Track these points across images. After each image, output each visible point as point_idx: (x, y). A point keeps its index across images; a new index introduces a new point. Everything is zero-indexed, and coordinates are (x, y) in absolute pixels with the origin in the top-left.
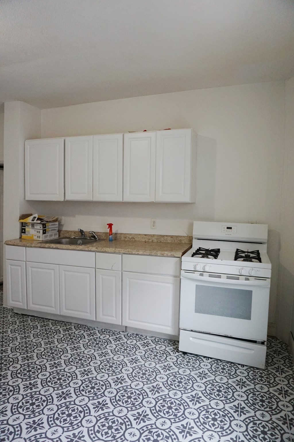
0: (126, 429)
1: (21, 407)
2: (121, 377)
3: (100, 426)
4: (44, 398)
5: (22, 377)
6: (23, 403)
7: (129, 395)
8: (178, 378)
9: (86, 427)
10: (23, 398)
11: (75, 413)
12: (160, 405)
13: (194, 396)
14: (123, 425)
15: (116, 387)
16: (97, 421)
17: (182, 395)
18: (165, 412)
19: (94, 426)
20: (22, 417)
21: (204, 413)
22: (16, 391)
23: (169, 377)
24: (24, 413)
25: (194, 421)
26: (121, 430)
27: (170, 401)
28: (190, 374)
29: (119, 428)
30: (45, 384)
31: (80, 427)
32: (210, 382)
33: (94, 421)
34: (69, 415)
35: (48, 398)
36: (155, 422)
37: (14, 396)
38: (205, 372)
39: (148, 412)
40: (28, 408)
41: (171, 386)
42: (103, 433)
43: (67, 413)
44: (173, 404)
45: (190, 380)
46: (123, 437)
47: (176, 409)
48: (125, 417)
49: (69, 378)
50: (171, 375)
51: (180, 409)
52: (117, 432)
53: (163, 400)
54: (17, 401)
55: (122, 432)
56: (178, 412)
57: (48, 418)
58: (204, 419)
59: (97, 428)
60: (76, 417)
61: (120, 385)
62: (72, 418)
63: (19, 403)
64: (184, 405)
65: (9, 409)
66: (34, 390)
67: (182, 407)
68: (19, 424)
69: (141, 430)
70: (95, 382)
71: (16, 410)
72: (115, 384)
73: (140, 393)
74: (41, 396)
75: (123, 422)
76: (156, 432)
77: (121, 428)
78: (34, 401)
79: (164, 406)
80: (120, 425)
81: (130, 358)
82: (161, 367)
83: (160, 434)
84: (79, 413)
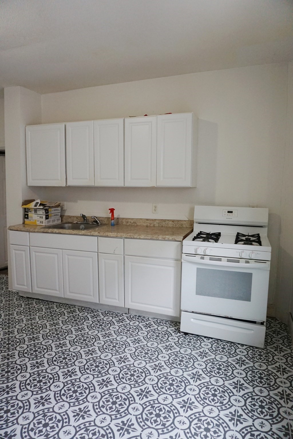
0: (130, 404)
1: (29, 384)
2: (124, 356)
3: (104, 401)
4: (50, 376)
5: (29, 357)
6: (30, 381)
7: (132, 373)
8: (179, 357)
9: (91, 403)
10: (31, 376)
11: (81, 390)
12: (162, 383)
13: (195, 373)
14: (126, 401)
15: (120, 366)
16: (102, 397)
17: (183, 373)
18: (167, 389)
19: (99, 402)
20: (30, 393)
21: (204, 389)
22: (23, 369)
23: (170, 356)
24: (31, 389)
25: (195, 397)
26: (124, 405)
27: (172, 378)
28: (191, 353)
29: (123, 403)
30: (51, 363)
31: (86, 402)
32: (210, 361)
33: (99, 396)
34: (75, 392)
35: (55, 376)
36: (157, 398)
37: (22, 374)
38: (205, 351)
39: (151, 389)
40: (35, 385)
41: (172, 364)
42: (108, 408)
43: (73, 389)
44: (175, 381)
45: (191, 359)
46: (126, 411)
47: (177, 386)
48: (129, 394)
49: (74, 358)
50: (172, 354)
51: (181, 386)
52: (120, 407)
53: (164, 378)
54: (25, 379)
55: (126, 407)
56: (180, 389)
57: (55, 394)
58: (204, 395)
59: (101, 403)
60: (81, 393)
61: (123, 364)
62: (77, 394)
63: (26, 380)
64: (185, 382)
65: (17, 386)
66: (41, 368)
67: (183, 384)
68: (28, 400)
69: (143, 405)
70: (99, 361)
71: (24, 387)
72: (119, 363)
73: (142, 371)
74: (47, 374)
75: (126, 398)
76: (159, 407)
77: (125, 403)
78: (41, 378)
79: (165, 383)
80: (123, 401)
81: (133, 339)
82: (163, 347)
83: (162, 408)
84: (84, 390)
